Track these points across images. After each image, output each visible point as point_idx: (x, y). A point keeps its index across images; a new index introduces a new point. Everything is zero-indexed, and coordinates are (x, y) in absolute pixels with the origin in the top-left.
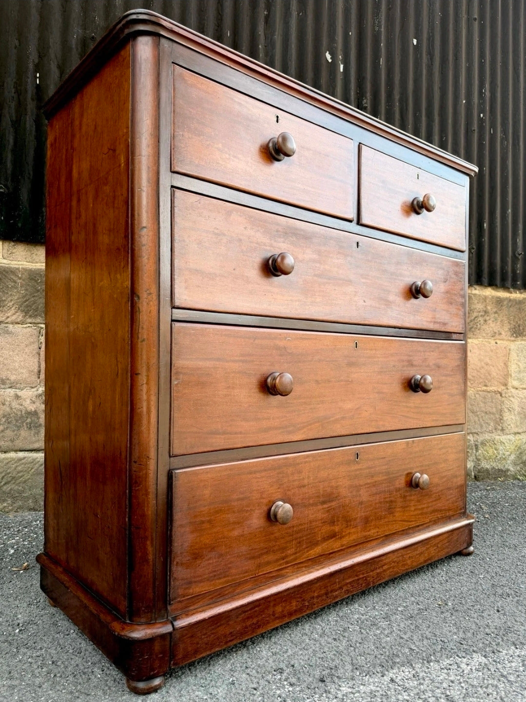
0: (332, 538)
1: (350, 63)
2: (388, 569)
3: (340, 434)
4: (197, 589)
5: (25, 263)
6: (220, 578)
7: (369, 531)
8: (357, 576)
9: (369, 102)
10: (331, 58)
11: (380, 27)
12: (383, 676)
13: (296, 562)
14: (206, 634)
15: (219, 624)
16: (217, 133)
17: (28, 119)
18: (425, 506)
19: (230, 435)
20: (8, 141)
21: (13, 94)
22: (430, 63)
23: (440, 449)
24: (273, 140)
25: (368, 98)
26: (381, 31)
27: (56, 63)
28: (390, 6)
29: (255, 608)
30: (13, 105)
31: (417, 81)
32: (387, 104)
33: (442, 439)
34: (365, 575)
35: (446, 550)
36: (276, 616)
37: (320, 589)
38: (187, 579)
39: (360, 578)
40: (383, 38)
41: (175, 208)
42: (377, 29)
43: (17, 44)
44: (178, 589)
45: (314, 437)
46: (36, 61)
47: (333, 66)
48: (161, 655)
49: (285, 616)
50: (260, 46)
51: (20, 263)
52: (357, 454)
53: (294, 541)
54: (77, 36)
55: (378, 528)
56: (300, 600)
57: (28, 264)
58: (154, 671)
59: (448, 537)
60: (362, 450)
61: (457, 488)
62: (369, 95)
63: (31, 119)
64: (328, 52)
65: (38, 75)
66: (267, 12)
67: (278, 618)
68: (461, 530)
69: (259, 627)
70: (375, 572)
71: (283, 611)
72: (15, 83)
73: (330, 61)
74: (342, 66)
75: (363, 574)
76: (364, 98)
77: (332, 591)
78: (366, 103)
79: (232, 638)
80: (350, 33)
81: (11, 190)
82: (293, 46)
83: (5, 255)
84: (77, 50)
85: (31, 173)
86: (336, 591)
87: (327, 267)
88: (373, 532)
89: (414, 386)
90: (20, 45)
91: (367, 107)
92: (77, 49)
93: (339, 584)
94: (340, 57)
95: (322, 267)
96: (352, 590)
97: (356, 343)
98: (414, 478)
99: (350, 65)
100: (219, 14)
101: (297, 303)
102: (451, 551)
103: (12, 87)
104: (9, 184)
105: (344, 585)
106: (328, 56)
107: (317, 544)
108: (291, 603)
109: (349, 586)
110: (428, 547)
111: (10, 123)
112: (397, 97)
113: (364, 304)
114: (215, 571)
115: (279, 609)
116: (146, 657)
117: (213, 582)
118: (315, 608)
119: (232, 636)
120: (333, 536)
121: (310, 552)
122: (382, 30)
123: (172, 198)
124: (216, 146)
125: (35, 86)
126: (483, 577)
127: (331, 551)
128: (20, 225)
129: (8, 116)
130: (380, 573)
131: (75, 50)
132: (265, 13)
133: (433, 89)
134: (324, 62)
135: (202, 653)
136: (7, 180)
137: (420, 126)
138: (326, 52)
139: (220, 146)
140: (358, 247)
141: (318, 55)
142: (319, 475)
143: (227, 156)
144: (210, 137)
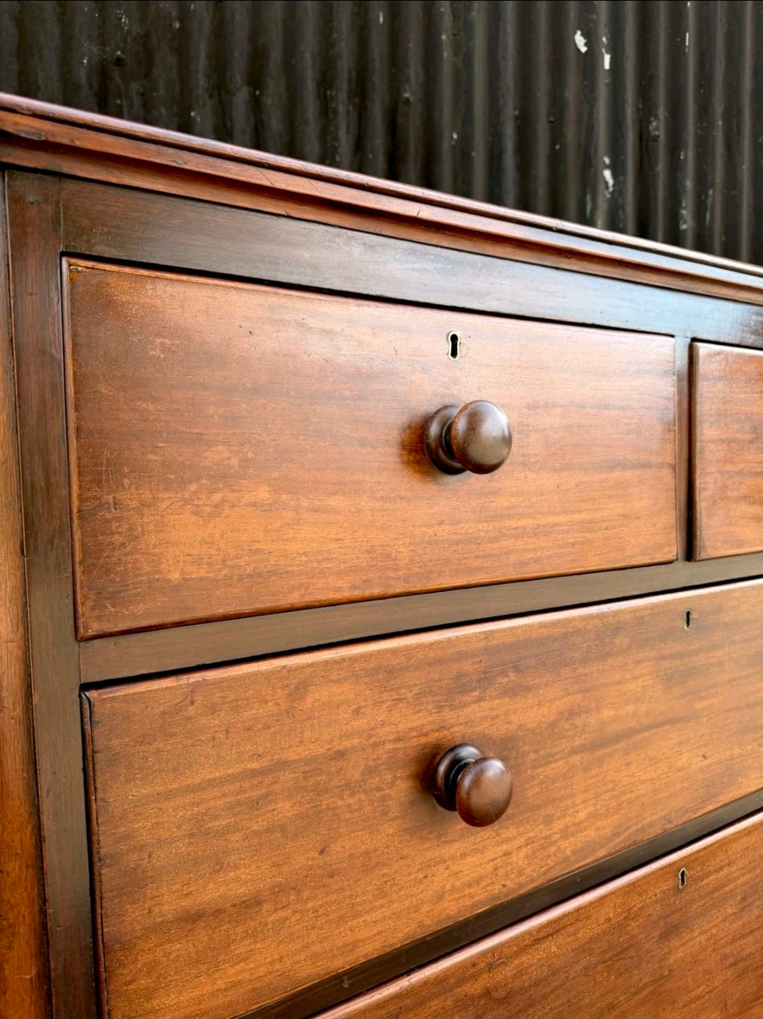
1: (623, 50)
9: (662, 125)
10: (586, 45)
16: (250, 455)
24: (443, 413)
25: (662, 117)
32: (699, 125)
41: (99, 756)
47: (591, 58)
50: (444, 37)
54: (89, 61)
62: (662, 112)
64: (579, 33)
73: (584, 49)
74: (607, 59)
76: (653, 120)
78: (657, 129)
82: (509, 30)
87: (607, 713)
91: (658, 136)
92: (91, 86)
94: (604, 39)
95: (594, 719)
97: (682, 874)
99: (624, 55)
101: (524, 852)
106: (580, 41)
112: (719, 108)
113: (706, 763)
123: (88, 727)
124: (247, 498)
134: (571, 54)
138: (575, 33)
139: (263, 493)
140: (688, 624)
141: (560, 42)
143: (290, 516)
144: (224, 477)
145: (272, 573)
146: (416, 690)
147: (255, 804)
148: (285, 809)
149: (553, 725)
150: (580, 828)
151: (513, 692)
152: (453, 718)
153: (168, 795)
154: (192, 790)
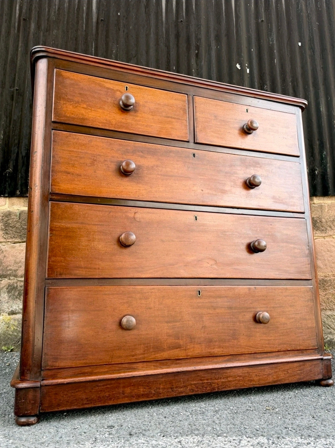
0: (177, 348)
2: (234, 381)
3: (183, 276)
4: (62, 364)
6: (80, 360)
7: (213, 349)
8: (201, 380)
10: (240, 67)
11: (273, 41)
12: (175, 439)
13: (144, 360)
14: (66, 395)
15: (77, 390)
16: (83, 100)
18: (273, 338)
19: (90, 270)
22: (313, 54)
23: (286, 296)
25: (268, 84)
26: (274, 44)
28: (280, 28)
29: (107, 385)
31: (303, 67)
32: (283, 85)
33: (286, 289)
34: (210, 381)
35: (298, 377)
36: (126, 395)
37: (166, 383)
38: (54, 355)
39: (205, 383)
40: (275, 47)
42: (271, 43)
44: (48, 361)
45: (159, 277)
47: (243, 70)
48: (34, 402)
49: (134, 397)
50: (193, 70)
52: (199, 292)
53: (142, 345)
55: (223, 348)
56: (147, 387)
58: (27, 411)
59: (300, 366)
60: (204, 289)
61: (308, 329)
64: (238, 64)
66: (197, 51)
67: (127, 397)
68: (315, 363)
69: (110, 399)
70: (219, 380)
71: (131, 393)
73: (240, 68)
74: (248, 70)
75: (207, 380)
76: (265, 85)
77: (176, 387)
78: (267, 88)
79: (87, 403)
80: (252, 50)
86: (182, 387)
88: (216, 351)
89: (253, 249)
93: (184, 383)
94: (246, 65)
95: (164, 169)
96: (196, 390)
97: (196, 217)
98: (257, 315)
99: (253, 68)
100: (168, 59)
101: (144, 191)
102: (303, 378)
105: (188, 385)
106: (238, 66)
107: (163, 350)
108: (138, 388)
109: (194, 386)
110: (277, 370)
112: (289, 79)
113: (202, 192)
114: (76, 355)
115: (128, 390)
116: (23, 401)
117: (75, 361)
118: (160, 396)
119: (87, 401)
120: (178, 347)
121: (157, 355)
122: (275, 42)
124: (82, 106)
126: (324, 398)
127: (177, 358)
130: (226, 382)
132: (196, 52)
133: (316, 69)
134: (235, 70)
135: (63, 407)
137: (309, 94)
138: (237, 64)
139: (85, 106)
140: (194, 157)
141: (231, 67)
142: (164, 302)
143: (90, 111)
144: (78, 102)
145: (86, 119)
146: (116, 149)
147: (81, 158)
149: (152, 167)
150: (160, 192)
151: (142, 157)
152: (125, 157)
153: (65, 150)
154: (69, 151)
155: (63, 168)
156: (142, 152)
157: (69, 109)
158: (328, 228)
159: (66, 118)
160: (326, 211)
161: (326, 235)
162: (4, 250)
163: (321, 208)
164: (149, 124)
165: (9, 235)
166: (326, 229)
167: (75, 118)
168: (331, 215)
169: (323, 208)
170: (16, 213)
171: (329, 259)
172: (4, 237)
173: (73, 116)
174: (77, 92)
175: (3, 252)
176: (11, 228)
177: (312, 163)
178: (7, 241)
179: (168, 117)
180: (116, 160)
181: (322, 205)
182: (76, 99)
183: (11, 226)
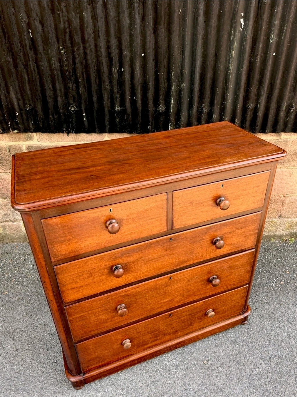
0: (156, 341)
4: (92, 367)
5: (49, 143)
16: (73, 236)
17: (31, 63)
19: (99, 329)
20: (25, 78)
21: (20, 48)
27: (38, 20)
30: (21, 54)
38: (87, 366)
41: (57, 273)
43: (14, 11)
46: (27, 21)
48: (81, 383)
51: (46, 143)
52: (171, 315)
55: (183, 332)
57: (50, 143)
58: (78, 386)
60: (174, 313)
61: (238, 306)
63: (33, 63)
65: (30, 31)
72: (19, 39)
81: (33, 106)
83: (39, 140)
84: (48, 7)
85: (41, 95)
90: (15, 12)
92: (48, 5)
97: (170, 278)
103: (18, 43)
104: (31, 102)
111: (23, 67)
113: (177, 261)
124: (74, 242)
125: (30, 39)
128: (41, 126)
129: (20, 63)
131: (47, 8)
136: (29, 101)
139: (76, 240)
140: (171, 240)
142: (148, 327)
143: (81, 242)
144: (70, 240)
145: (80, 250)
147: (81, 276)
148: (86, 276)
149: (137, 260)
150: (144, 273)
151: (128, 257)
152: (115, 261)
153: (67, 276)
154: (71, 275)
155: (69, 287)
156: (128, 253)
157: (63, 249)
158: (287, 161)
159: (63, 256)
160: (289, 146)
161: (283, 166)
162: (6, 179)
163: (286, 143)
164: (133, 232)
165: (6, 167)
166: (284, 161)
167: (70, 253)
168: (293, 150)
169: (287, 144)
170: (5, 147)
171: (279, 185)
172: (2, 168)
173: (68, 252)
174: (66, 232)
175: (5, 180)
176: (5, 161)
177: (291, 99)
178: (6, 171)
179: (150, 219)
180: (108, 266)
181: (288, 141)
182: (67, 238)
183: (4, 160)
